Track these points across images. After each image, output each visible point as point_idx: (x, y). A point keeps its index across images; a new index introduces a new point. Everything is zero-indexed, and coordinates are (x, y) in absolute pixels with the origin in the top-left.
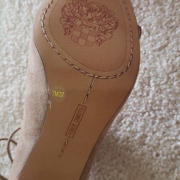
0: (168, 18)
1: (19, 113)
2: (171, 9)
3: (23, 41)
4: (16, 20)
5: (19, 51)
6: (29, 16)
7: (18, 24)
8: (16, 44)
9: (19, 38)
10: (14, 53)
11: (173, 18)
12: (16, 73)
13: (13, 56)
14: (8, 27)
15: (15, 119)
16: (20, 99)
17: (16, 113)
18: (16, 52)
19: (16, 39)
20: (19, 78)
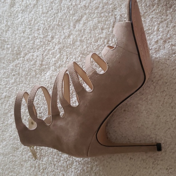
0: (147, 27)
1: (39, 71)
2: (151, 22)
3: (51, 23)
4: (49, 7)
5: (48, 29)
6: (59, 7)
7: (50, 11)
8: (46, 24)
9: (49, 20)
10: (43, 30)
11: (151, 28)
12: (42, 43)
13: (42, 31)
14: (42, 11)
15: (36, 74)
16: (42, 61)
17: (37, 71)
18: (45, 29)
19: (47, 20)
20: (43, 47)
